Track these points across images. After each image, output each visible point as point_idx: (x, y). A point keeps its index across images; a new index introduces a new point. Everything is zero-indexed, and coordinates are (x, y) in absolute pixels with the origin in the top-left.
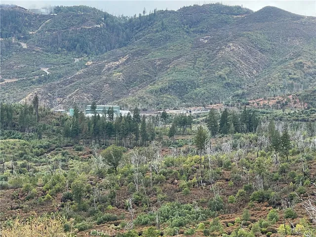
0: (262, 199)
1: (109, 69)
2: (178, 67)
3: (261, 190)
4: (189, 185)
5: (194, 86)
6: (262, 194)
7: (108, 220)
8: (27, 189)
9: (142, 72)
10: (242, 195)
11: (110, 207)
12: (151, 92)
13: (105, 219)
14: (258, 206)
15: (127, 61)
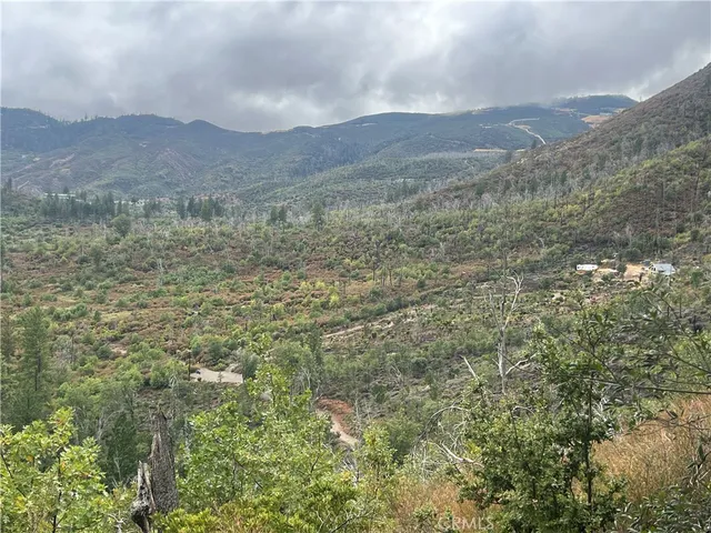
0: (270, 264)
1: (56, 165)
2: (122, 167)
3: (268, 256)
4: (199, 251)
5: (137, 183)
6: (269, 259)
7: (129, 280)
8: (40, 253)
9: (88, 169)
10: (251, 260)
11: (128, 269)
12: (99, 186)
13: (126, 279)
14: (268, 269)
15: (73, 159)
